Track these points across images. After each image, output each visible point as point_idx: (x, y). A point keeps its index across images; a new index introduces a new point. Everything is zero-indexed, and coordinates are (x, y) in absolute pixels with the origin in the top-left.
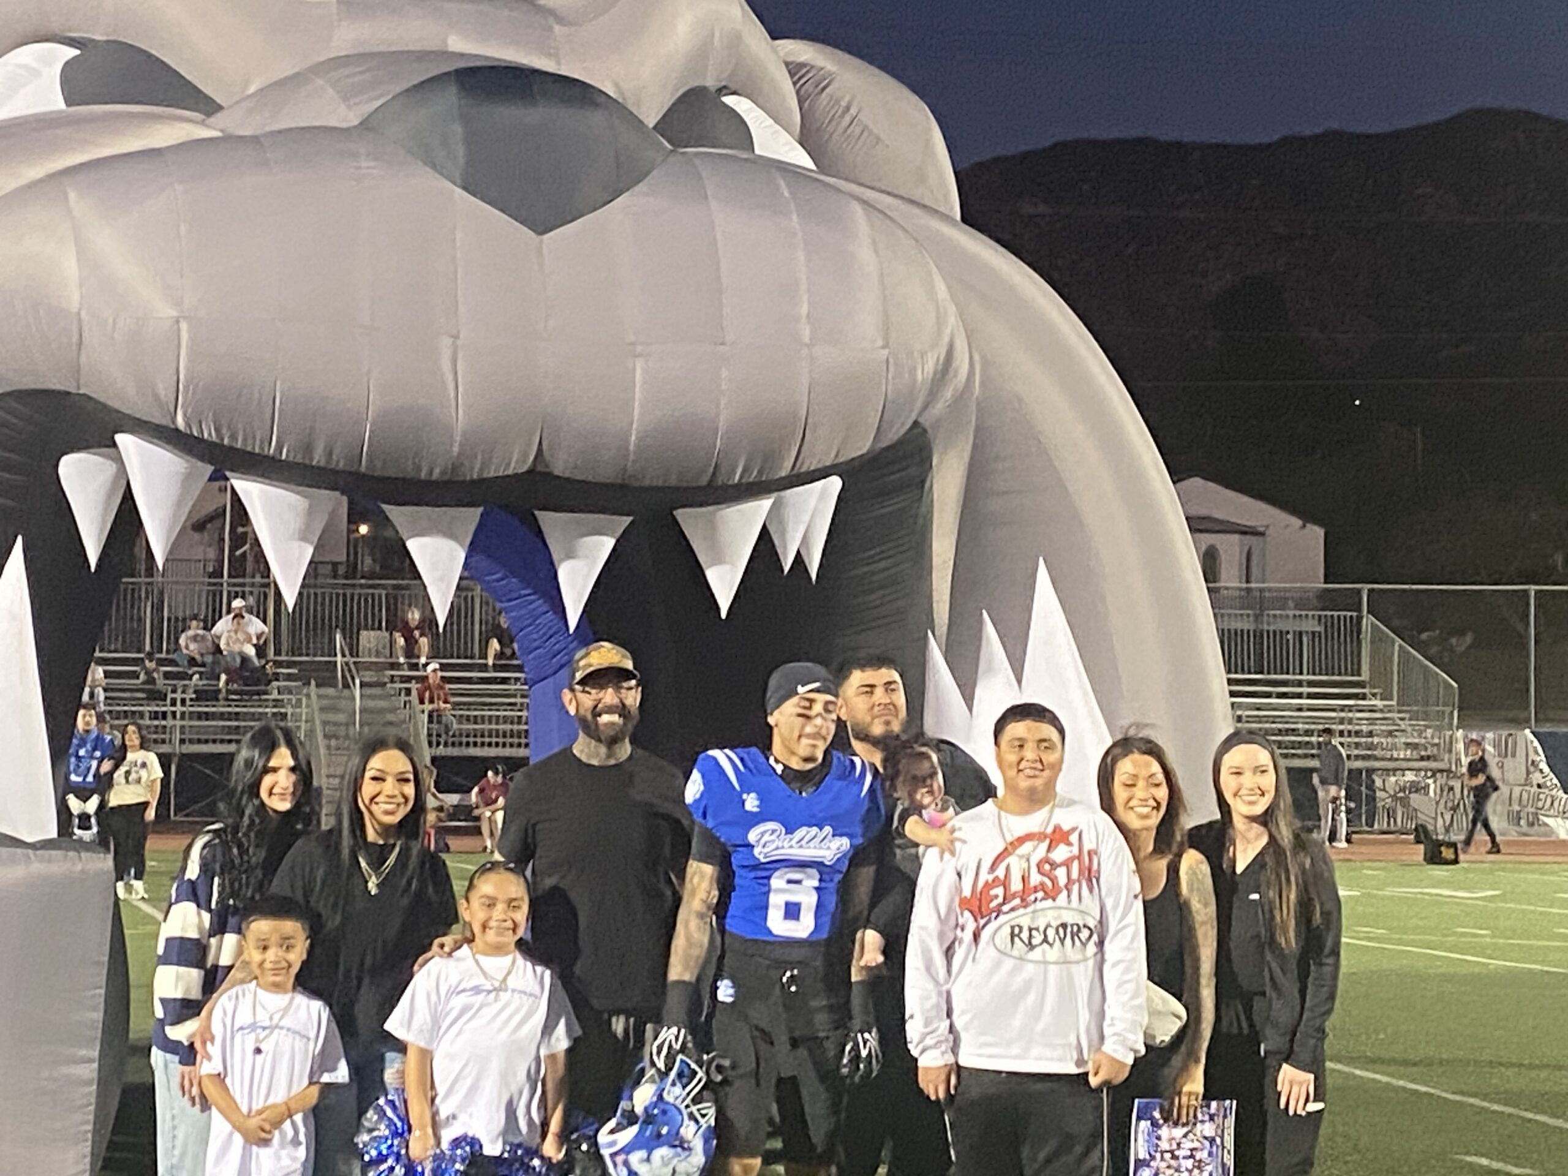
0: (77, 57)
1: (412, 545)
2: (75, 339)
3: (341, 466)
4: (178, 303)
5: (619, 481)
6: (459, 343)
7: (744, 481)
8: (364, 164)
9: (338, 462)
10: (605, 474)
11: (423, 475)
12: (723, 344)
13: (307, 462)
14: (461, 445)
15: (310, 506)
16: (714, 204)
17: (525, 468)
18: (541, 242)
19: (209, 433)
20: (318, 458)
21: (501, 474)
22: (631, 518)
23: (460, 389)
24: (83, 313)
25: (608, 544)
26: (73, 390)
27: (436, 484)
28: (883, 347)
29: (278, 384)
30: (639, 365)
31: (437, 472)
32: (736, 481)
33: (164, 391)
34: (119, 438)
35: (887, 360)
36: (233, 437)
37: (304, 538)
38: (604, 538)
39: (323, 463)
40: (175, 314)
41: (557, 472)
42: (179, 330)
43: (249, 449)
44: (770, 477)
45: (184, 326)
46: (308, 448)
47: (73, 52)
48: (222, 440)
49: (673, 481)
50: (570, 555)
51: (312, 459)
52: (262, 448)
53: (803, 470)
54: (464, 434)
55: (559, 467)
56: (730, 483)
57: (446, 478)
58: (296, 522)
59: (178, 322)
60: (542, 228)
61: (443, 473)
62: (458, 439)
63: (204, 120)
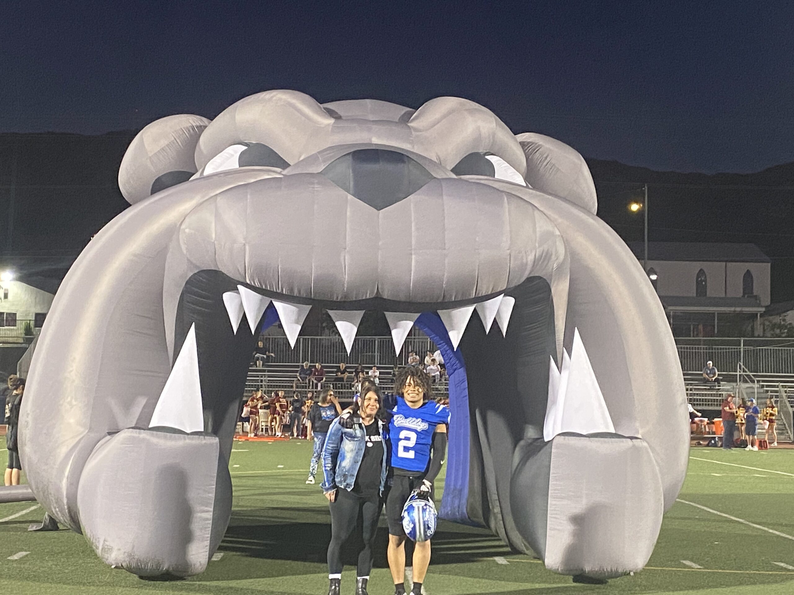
0: (246, 150)
1: (338, 324)
2: (213, 251)
3: (304, 296)
4: (245, 239)
5: (408, 300)
6: (346, 250)
7: (456, 300)
8: (316, 186)
9: (303, 295)
10: (402, 297)
11: (335, 299)
12: (445, 249)
13: (292, 294)
14: (347, 288)
15: (299, 311)
16: (445, 197)
17: (373, 296)
18: (379, 214)
19: (257, 285)
20: (296, 293)
21: (364, 298)
22: (419, 314)
23: (347, 267)
24: (215, 242)
25: (410, 324)
26: (217, 269)
27: (340, 302)
28: (508, 250)
29: (279, 267)
30: (413, 257)
31: (339, 298)
32: (453, 300)
33: (242, 270)
34: (239, 287)
35: (510, 255)
36: (266, 286)
37: (297, 322)
38: (408, 322)
39: (298, 295)
40: (244, 242)
41: (385, 297)
42: (245, 247)
43: (272, 290)
44: (467, 298)
45: (247, 247)
46: (292, 290)
47: (246, 148)
48: (262, 287)
49: (428, 300)
50: (395, 327)
51: (294, 293)
52: (276, 290)
53: (480, 295)
54: (348, 283)
55: (386, 295)
56: (451, 301)
57: (343, 300)
58: (294, 317)
59: (244, 245)
60: (379, 208)
61: (342, 298)
62: (346, 285)
63: (281, 172)
